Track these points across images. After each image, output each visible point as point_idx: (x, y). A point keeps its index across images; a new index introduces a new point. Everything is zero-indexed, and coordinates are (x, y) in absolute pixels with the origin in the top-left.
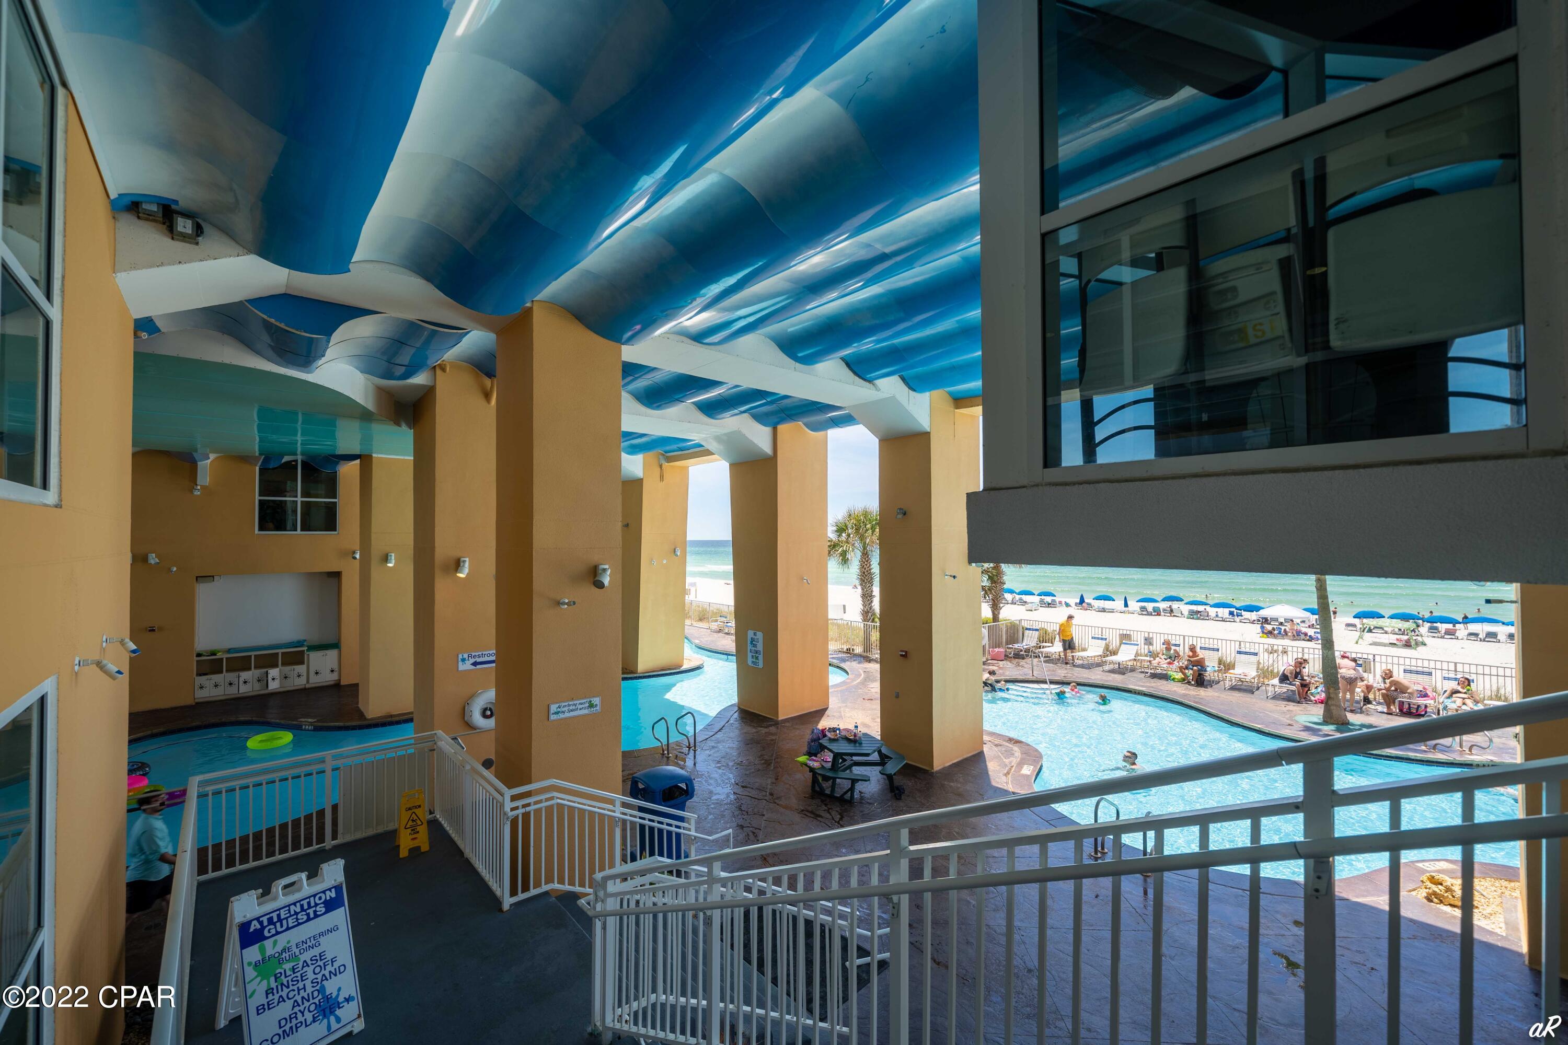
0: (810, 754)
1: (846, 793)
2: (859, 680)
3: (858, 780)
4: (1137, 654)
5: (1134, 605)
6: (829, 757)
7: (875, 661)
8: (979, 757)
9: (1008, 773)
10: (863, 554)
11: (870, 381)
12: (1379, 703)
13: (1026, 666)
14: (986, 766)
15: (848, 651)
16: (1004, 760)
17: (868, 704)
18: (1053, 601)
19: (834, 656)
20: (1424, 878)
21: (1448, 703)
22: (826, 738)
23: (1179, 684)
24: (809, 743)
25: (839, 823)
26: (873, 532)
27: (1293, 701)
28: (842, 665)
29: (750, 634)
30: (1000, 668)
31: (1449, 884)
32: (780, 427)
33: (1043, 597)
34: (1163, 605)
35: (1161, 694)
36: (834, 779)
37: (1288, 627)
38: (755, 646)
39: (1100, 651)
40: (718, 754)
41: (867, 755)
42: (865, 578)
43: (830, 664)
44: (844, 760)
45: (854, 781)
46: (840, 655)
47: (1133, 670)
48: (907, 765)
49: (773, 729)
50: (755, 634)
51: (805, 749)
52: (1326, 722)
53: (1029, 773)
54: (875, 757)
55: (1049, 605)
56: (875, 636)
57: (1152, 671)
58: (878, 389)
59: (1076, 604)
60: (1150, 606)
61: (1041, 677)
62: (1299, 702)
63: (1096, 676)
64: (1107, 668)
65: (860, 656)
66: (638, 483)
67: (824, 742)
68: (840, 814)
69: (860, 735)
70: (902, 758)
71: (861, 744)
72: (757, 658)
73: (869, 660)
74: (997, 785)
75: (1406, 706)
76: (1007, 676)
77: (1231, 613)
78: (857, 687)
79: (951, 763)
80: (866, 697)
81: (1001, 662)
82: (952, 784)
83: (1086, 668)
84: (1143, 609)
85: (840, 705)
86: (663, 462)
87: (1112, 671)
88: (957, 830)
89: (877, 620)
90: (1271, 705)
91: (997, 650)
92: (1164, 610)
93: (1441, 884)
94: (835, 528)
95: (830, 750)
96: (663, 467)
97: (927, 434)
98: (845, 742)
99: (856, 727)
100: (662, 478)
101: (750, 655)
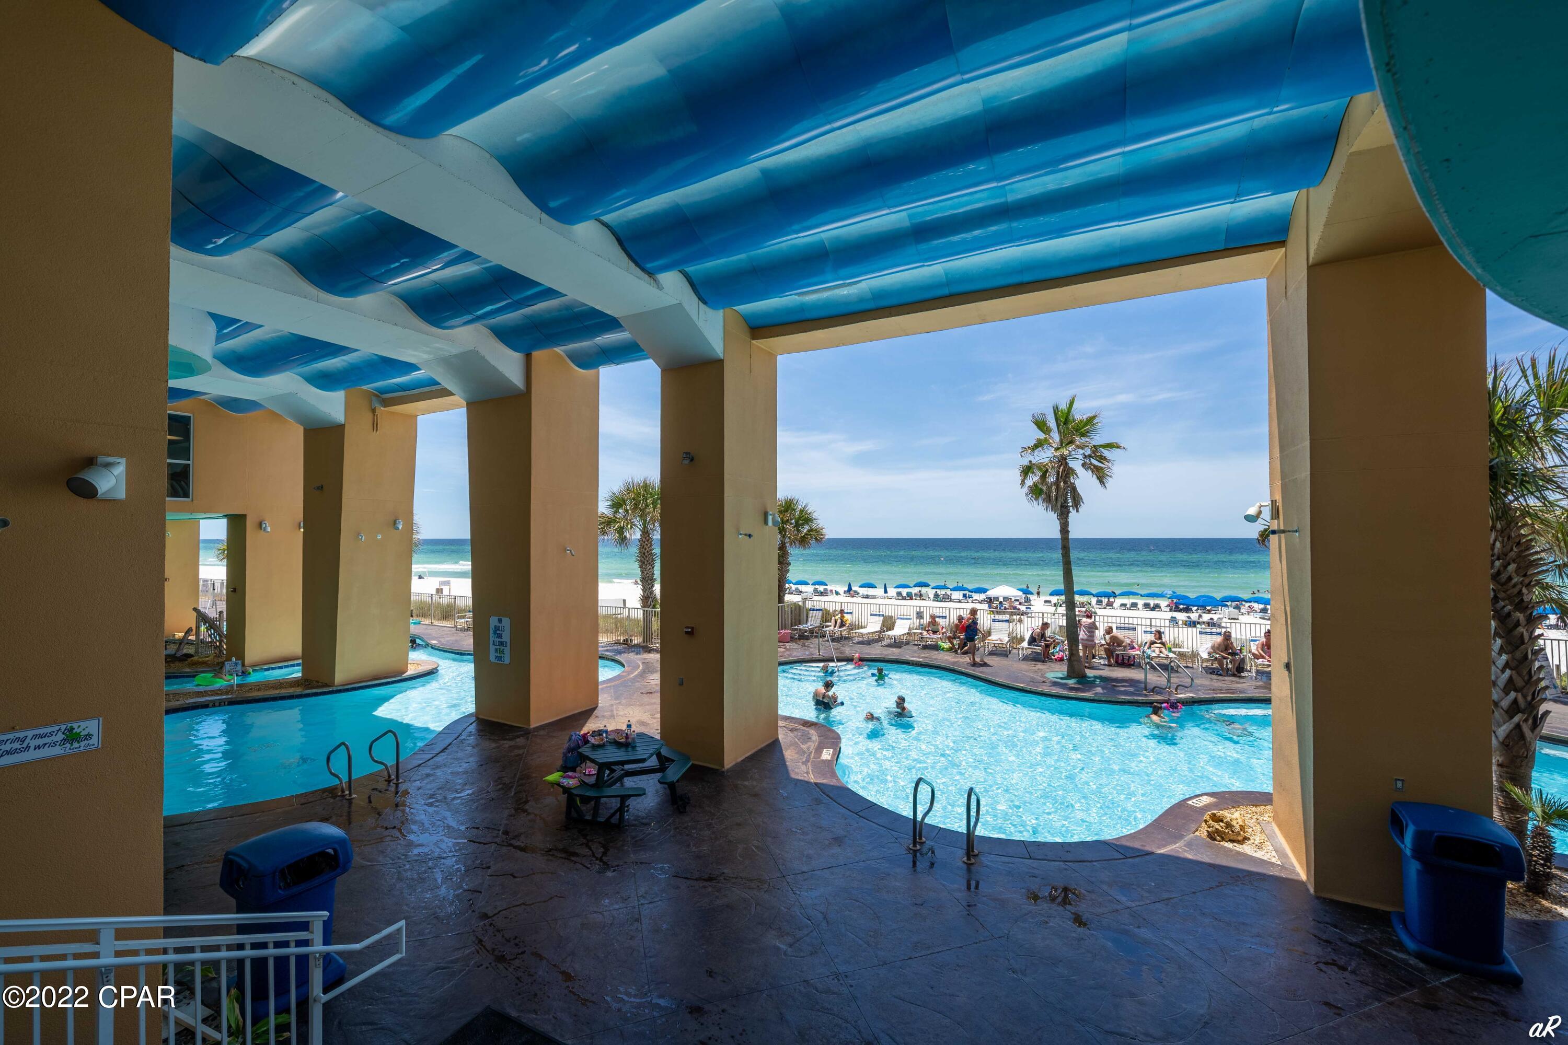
0: (567, 768)
1: (613, 815)
2: (636, 673)
3: (630, 796)
4: (910, 629)
5: (892, 592)
6: (592, 770)
7: (655, 651)
8: (774, 747)
9: (807, 761)
10: (643, 532)
11: (650, 274)
12: (1101, 658)
13: (811, 646)
14: (783, 755)
15: (625, 642)
16: (802, 746)
17: (646, 699)
18: (825, 590)
19: (608, 648)
20: (1207, 817)
21: (1149, 652)
22: (588, 745)
23: (948, 653)
24: (565, 754)
25: (601, 860)
26: (655, 508)
27: (1039, 661)
28: (618, 657)
29: (493, 621)
30: (787, 650)
31: (1228, 819)
32: (537, 354)
33: (817, 586)
34: (915, 590)
35: (935, 663)
36: (597, 799)
37: (1006, 605)
38: (499, 636)
39: (877, 628)
40: (433, 785)
41: (642, 761)
42: (645, 560)
43: (600, 658)
44: (613, 771)
45: (624, 798)
46: (615, 647)
47: (907, 643)
48: (694, 767)
49: (520, 741)
50: (499, 621)
51: (560, 763)
52: (1069, 677)
53: (829, 758)
54: (653, 762)
55: (822, 594)
56: (656, 625)
57: (924, 643)
58: (659, 286)
59: (845, 592)
60: (904, 592)
61: (827, 656)
62: (1043, 662)
63: (876, 651)
64: (885, 643)
65: (638, 646)
66: (338, 430)
67: (585, 750)
68: (604, 846)
69: (634, 735)
70: (687, 758)
71: (634, 748)
72: (502, 652)
73: (649, 650)
74: (797, 777)
75: (1121, 658)
76: (795, 656)
77: (965, 596)
78: (634, 680)
79: (743, 757)
80: (645, 691)
81: (787, 644)
82: (746, 783)
83: (867, 645)
84: (899, 594)
85: (612, 702)
86: (377, 405)
87: (889, 646)
88: (755, 842)
89: (658, 606)
90: (1024, 666)
91: (783, 632)
92: (916, 594)
93: (1222, 821)
94: (609, 503)
95: (593, 761)
96: (377, 411)
97: (720, 362)
98: (614, 747)
99: (629, 726)
100: (375, 426)
101: (492, 648)
